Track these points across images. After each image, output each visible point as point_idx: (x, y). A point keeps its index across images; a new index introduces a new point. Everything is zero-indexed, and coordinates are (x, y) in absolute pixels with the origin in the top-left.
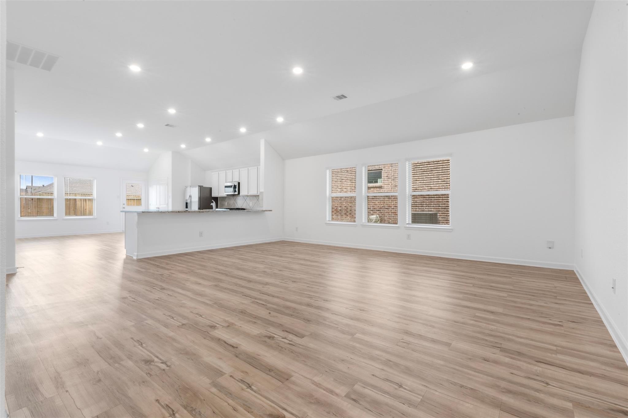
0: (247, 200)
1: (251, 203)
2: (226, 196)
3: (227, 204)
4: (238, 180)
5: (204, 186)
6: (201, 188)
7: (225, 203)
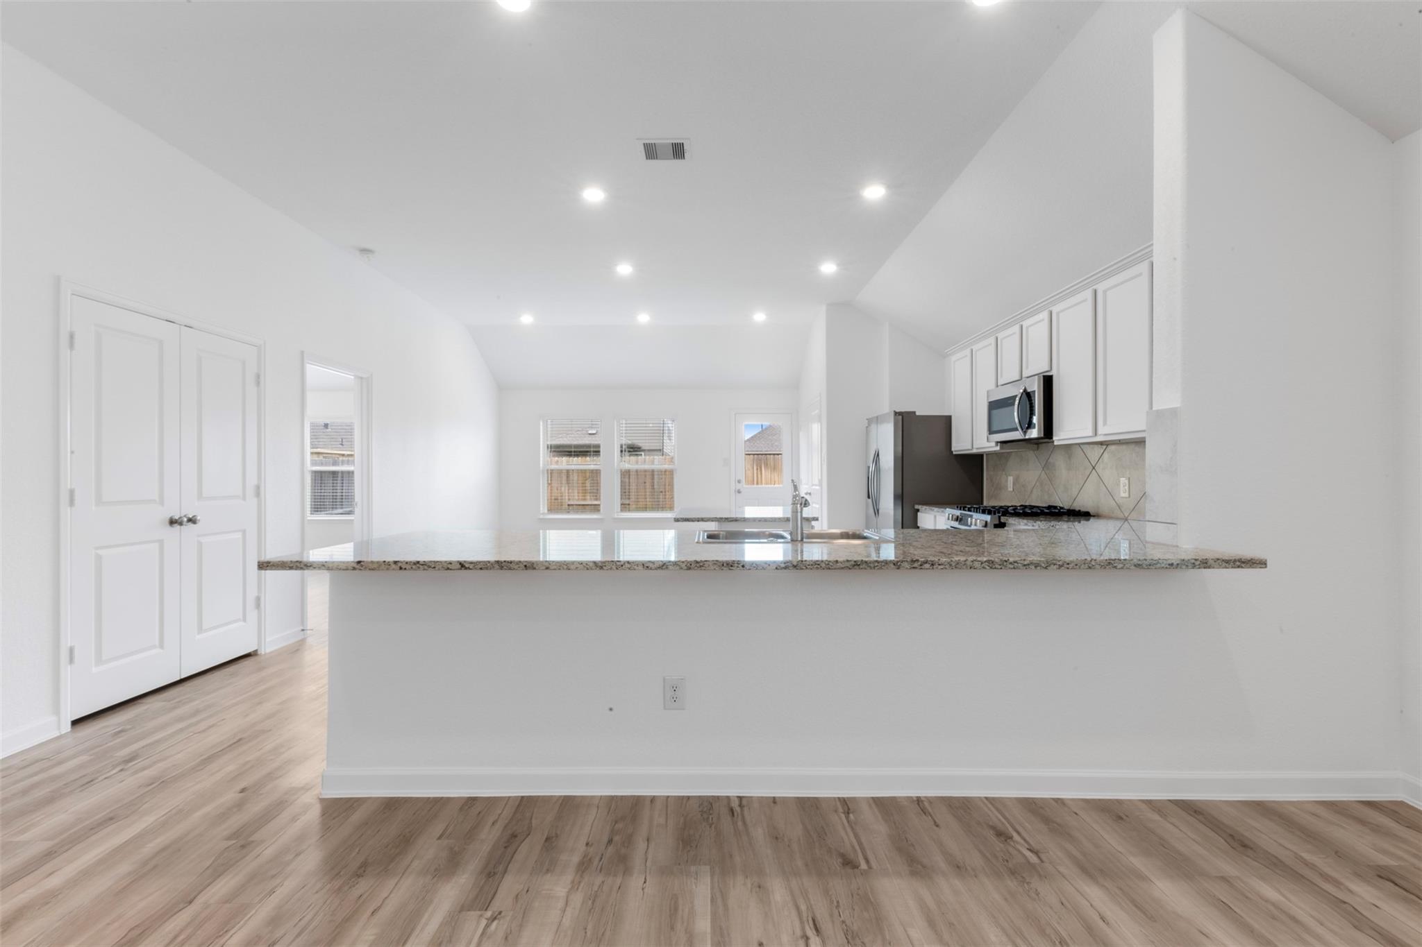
0: (1099, 468)
1: (1123, 480)
2: (998, 448)
3: (1014, 484)
4: (1041, 367)
5: (917, 414)
6: (906, 423)
7: (1007, 481)
